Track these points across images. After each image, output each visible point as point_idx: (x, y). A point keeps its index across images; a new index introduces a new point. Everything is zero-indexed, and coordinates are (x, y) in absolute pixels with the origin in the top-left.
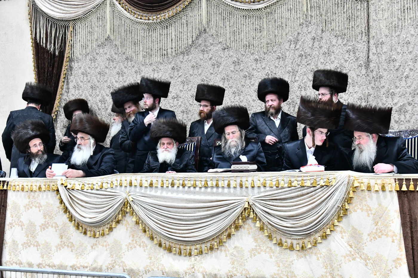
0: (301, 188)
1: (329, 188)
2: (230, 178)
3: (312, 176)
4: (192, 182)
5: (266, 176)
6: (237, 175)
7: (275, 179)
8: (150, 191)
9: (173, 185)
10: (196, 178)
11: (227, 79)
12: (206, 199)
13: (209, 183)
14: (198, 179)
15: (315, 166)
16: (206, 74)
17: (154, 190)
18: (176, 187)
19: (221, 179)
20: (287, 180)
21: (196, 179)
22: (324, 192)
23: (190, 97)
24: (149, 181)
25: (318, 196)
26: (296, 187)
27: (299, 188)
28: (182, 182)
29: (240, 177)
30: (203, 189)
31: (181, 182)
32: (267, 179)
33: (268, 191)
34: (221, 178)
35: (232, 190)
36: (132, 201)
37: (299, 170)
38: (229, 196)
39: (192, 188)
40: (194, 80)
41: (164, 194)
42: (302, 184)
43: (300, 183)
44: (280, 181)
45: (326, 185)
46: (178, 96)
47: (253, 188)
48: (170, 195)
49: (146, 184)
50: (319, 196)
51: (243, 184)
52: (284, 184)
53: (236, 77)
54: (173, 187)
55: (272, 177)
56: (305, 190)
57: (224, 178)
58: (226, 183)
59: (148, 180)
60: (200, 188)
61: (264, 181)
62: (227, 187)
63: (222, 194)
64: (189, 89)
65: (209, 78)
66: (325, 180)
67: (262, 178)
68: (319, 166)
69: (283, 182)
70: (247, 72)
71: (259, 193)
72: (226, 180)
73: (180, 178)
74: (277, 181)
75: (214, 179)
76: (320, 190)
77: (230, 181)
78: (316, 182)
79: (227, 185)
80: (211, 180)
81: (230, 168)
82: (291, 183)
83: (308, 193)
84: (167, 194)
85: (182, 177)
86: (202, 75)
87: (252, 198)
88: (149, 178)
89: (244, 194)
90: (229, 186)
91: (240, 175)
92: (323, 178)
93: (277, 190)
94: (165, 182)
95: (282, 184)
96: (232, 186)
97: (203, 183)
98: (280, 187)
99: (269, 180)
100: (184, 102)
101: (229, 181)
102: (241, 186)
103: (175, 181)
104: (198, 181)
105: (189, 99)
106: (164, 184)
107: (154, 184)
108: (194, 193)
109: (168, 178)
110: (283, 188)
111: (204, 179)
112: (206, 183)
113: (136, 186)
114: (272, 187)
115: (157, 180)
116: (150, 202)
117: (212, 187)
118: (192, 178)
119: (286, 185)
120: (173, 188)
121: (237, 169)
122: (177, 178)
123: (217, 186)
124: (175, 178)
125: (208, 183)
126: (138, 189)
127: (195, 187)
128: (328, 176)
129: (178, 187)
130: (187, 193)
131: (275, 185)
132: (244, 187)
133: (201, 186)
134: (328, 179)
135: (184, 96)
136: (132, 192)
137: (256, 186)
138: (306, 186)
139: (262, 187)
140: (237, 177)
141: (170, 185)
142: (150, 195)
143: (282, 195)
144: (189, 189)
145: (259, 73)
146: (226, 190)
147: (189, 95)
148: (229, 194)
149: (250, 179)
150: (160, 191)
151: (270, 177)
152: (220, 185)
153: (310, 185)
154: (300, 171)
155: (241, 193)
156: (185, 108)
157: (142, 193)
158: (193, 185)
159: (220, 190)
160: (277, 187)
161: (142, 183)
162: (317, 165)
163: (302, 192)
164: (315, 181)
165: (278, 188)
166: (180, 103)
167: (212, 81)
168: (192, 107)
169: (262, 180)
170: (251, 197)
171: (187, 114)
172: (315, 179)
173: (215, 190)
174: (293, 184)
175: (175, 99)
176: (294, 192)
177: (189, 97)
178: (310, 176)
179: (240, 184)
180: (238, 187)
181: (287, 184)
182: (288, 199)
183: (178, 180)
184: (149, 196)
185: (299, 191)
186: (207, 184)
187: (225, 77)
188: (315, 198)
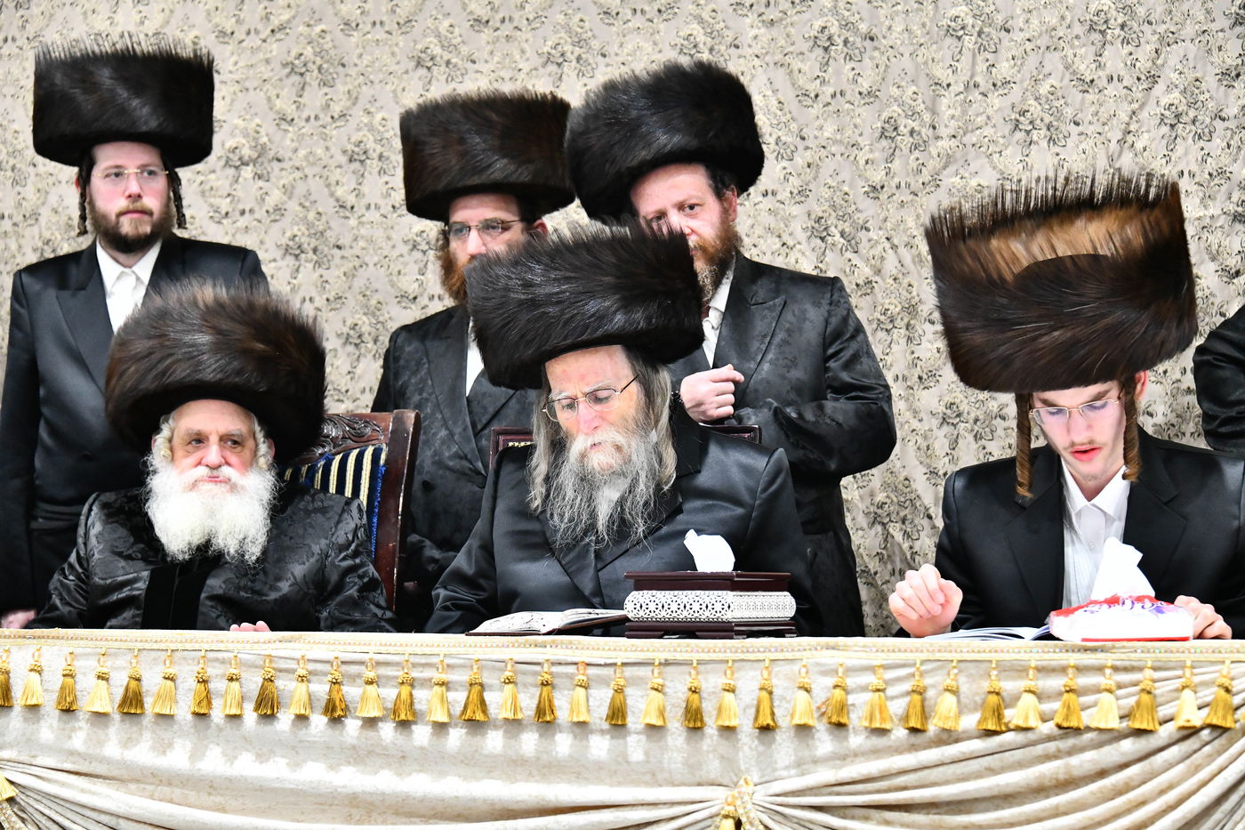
0: (1061, 737)
1: (1231, 743)
2: (629, 671)
3: (1126, 669)
4: (390, 693)
5: (850, 663)
6: (670, 656)
7: (899, 680)
8: (127, 743)
9: (267, 705)
10: (414, 665)
11: (579, 59)
12: (474, 800)
13: (498, 702)
14: (427, 674)
15: (1138, 606)
16: (446, 23)
17: (147, 735)
18: (285, 719)
19: (570, 677)
20: (974, 688)
21: (415, 674)
22: (1198, 768)
23: (343, 159)
24: (120, 681)
25: (1162, 792)
26: (1031, 736)
27: (1050, 738)
28: (327, 687)
29: (688, 663)
30: (456, 736)
31: (321, 689)
32: (851, 682)
33: (856, 755)
34: (572, 669)
35: (635, 746)
36: (11, 800)
37: (1035, 632)
38: (620, 784)
39: (387, 730)
40: (366, 59)
41: (214, 762)
42: (1067, 718)
43: (1056, 705)
44: (930, 694)
45: (1214, 727)
46: (262, 151)
47: (769, 735)
48: (247, 766)
49: (101, 698)
50: (1171, 787)
51: (708, 708)
52: (960, 713)
53: (629, 47)
54: (268, 717)
55: (886, 667)
56: (1082, 749)
57: (592, 671)
58: (601, 699)
59: (114, 676)
60: (441, 727)
61: (838, 693)
62: (606, 726)
63: (577, 769)
64: (336, 109)
65: (464, 50)
66: (1208, 694)
67: (825, 673)
68: (1159, 610)
69: (949, 700)
70: (701, 21)
71: (800, 765)
72: (604, 682)
73: (311, 666)
74: (917, 697)
75: (524, 673)
76: (1174, 751)
77: (628, 691)
78: (1153, 708)
79: (604, 711)
80: (509, 681)
81: (619, 605)
82: (997, 706)
83: (1102, 774)
84: (231, 759)
85: (329, 656)
86: (418, 29)
87: (761, 795)
88: (120, 662)
89: (713, 768)
90: (617, 718)
91: (686, 656)
92: (1197, 679)
93: (913, 748)
94: (218, 685)
95: (945, 710)
96: (634, 721)
97: (458, 697)
98: (932, 728)
99: (864, 689)
100: (301, 188)
101: (619, 690)
102: (694, 720)
103: (284, 684)
104: (427, 683)
105: (336, 175)
106: (216, 703)
107: (148, 702)
108: (400, 760)
109: (241, 664)
110: (948, 737)
111: (462, 677)
112: (474, 696)
113: (34, 708)
114: (882, 732)
115: (171, 671)
116: (122, 810)
117: (514, 725)
118: (387, 664)
119: (970, 722)
120: (267, 729)
121: (663, 614)
122: (293, 665)
123: (545, 718)
124: (283, 665)
125: (488, 696)
126: (49, 727)
127: (404, 725)
128: (1224, 669)
129: (302, 718)
130: (358, 756)
131: (905, 718)
132: (711, 730)
133: (445, 719)
134: (1228, 690)
135: (302, 153)
136: (11, 746)
137: (784, 721)
138: (1088, 729)
139: (821, 727)
140: (667, 663)
141: (249, 708)
142: (123, 764)
143: (947, 782)
144: (371, 734)
145: (774, 32)
146: (600, 746)
147: (335, 151)
148: (618, 770)
149: (749, 683)
150: (189, 745)
151: (871, 669)
152: (563, 715)
153: (1114, 723)
154: (1049, 637)
155: (692, 767)
156: (310, 225)
157: (72, 753)
158: (395, 712)
159: (563, 743)
160: (914, 730)
161: (72, 691)
162: (1148, 604)
163: (1067, 766)
164: (1145, 697)
165: (919, 739)
166: (275, 197)
167: (485, 68)
168: (353, 222)
169: (822, 686)
170: (751, 788)
171: (318, 264)
172: (1147, 684)
173: (529, 741)
174: (1012, 716)
175: (247, 172)
176: (1020, 765)
177: (332, 163)
178: (1116, 669)
179: (688, 710)
180: (676, 725)
181: (977, 716)
182: (983, 805)
183: (302, 679)
184: (115, 773)
185: (1048, 758)
186: (483, 702)
187: (568, 48)
188: (1143, 803)
